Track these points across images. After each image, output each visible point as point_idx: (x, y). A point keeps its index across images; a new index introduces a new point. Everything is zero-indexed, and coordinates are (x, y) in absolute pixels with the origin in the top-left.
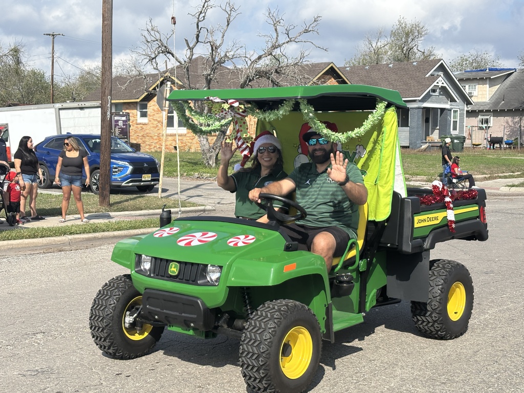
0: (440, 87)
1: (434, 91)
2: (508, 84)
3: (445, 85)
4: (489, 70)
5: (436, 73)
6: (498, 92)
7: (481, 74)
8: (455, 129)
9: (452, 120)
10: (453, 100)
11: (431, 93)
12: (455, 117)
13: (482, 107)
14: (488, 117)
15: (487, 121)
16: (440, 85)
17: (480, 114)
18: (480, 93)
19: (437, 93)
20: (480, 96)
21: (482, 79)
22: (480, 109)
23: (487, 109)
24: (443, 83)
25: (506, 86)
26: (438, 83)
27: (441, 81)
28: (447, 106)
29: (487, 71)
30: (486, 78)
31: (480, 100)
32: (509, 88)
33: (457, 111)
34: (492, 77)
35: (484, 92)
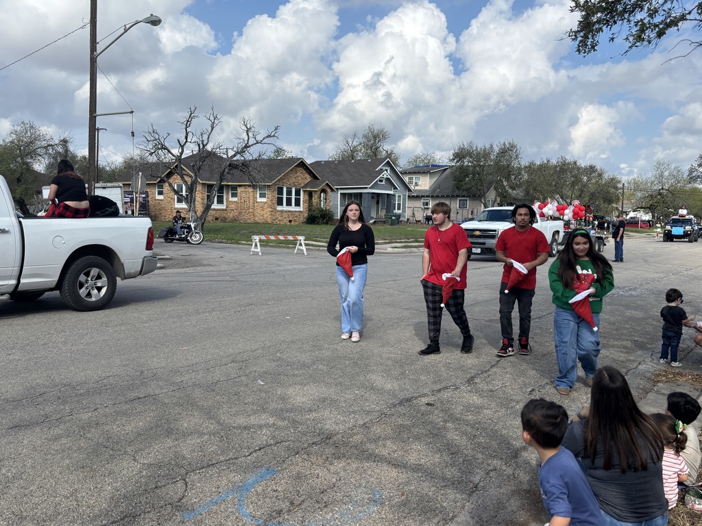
0: (385, 178)
1: (381, 181)
3: (389, 177)
4: (432, 166)
5: (384, 168)
6: (436, 183)
7: (425, 169)
8: (399, 209)
9: (397, 203)
10: (395, 188)
11: (379, 183)
12: (399, 200)
13: (424, 193)
14: (428, 201)
15: (427, 204)
16: (385, 176)
17: (423, 198)
19: (384, 183)
20: (423, 185)
21: (424, 173)
22: (422, 195)
23: (427, 195)
25: (442, 179)
26: (383, 175)
27: (387, 174)
28: (391, 192)
30: (427, 172)
31: (423, 188)
33: (401, 196)
34: (431, 172)
35: (426, 183)
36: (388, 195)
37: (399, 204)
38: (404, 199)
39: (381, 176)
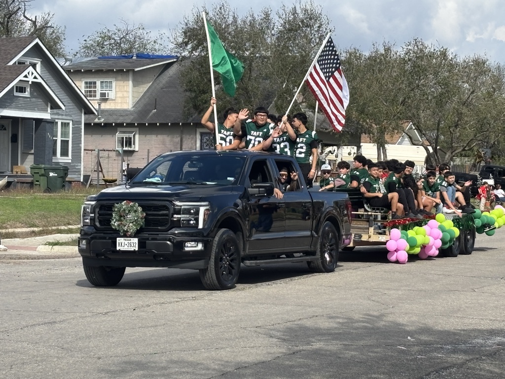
0: (30, 83)
1: (21, 89)
2: (164, 82)
3: (40, 80)
4: (137, 56)
5: (28, 61)
6: (148, 94)
7: (124, 64)
8: (64, 153)
9: (59, 140)
10: (55, 106)
11: (16, 94)
12: (64, 134)
13: (121, 118)
14: (132, 135)
15: (129, 142)
16: (31, 79)
17: (119, 129)
18: (119, 95)
19: (27, 94)
20: (119, 100)
21: (120, 72)
22: (118, 122)
23: (129, 121)
24: (35, 78)
25: (161, 85)
26: (26, 76)
27: (34, 74)
28: (46, 116)
29: (134, 58)
30: (128, 71)
31: (119, 107)
32: (166, 88)
33: (69, 124)
34: (136, 69)
35: (125, 94)
36: (39, 121)
37: (65, 143)
38: (77, 132)
39: (21, 77)
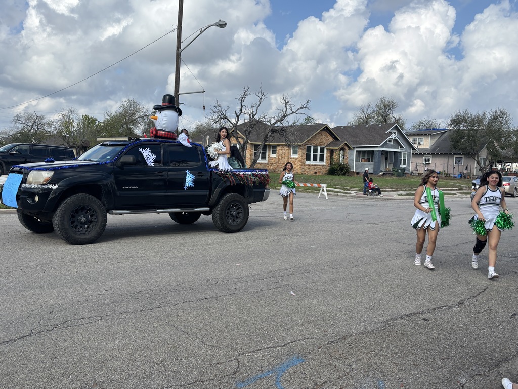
1: (390, 141)
2: (442, 138)
3: (397, 138)
4: (433, 129)
5: (393, 131)
6: (436, 143)
7: (427, 132)
8: (404, 164)
9: (402, 159)
10: (401, 147)
11: (388, 143)
12: (404, 157)
13: (426, 151)
14: (429, 158)
15: (428, 160)
16: (393, 138)
17: (425, 156)
18: (425, 143)
19: (392, 143)
20: (425, 145)
21: (426, 135)
22: (424, 153)
23: (428, 153)
25: (441, 140)
27: (394, 136)
28: (398, 150)
29: (431, 130)
30: (429, 135)
31: (425, 147)
32: (443, 140)
33: (406, 153)
34: (432, 134)
35: (427, 143)
36: (395, 152)
37: (404, 160)
38: (409, 156)
39: (390, 137)
